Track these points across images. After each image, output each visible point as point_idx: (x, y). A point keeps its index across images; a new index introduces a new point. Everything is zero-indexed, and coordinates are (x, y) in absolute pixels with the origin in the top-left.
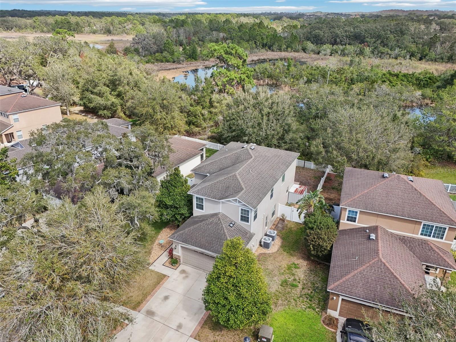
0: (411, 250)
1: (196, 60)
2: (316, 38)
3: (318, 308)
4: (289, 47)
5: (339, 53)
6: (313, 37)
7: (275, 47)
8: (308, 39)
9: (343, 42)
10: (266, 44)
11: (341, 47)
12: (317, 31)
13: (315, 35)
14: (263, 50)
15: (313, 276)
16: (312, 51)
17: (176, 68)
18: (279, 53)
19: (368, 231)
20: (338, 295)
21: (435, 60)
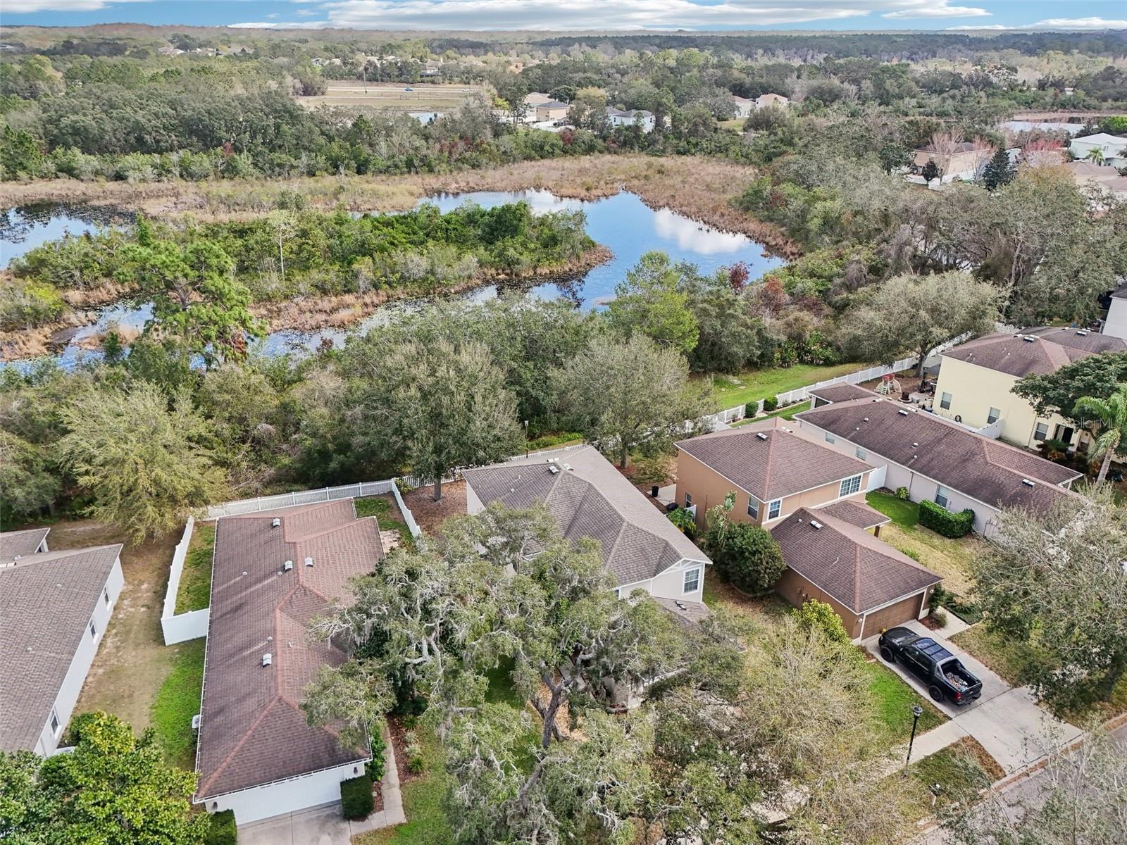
2: (80, 135)
4: (14, 167)
5: (178, 174)
6: (73, 135)
8: (56, 141)
9: (163, 144)
11: (173, 157)
12: (72, 117)
19: (800, 519)
21: (386, 171)
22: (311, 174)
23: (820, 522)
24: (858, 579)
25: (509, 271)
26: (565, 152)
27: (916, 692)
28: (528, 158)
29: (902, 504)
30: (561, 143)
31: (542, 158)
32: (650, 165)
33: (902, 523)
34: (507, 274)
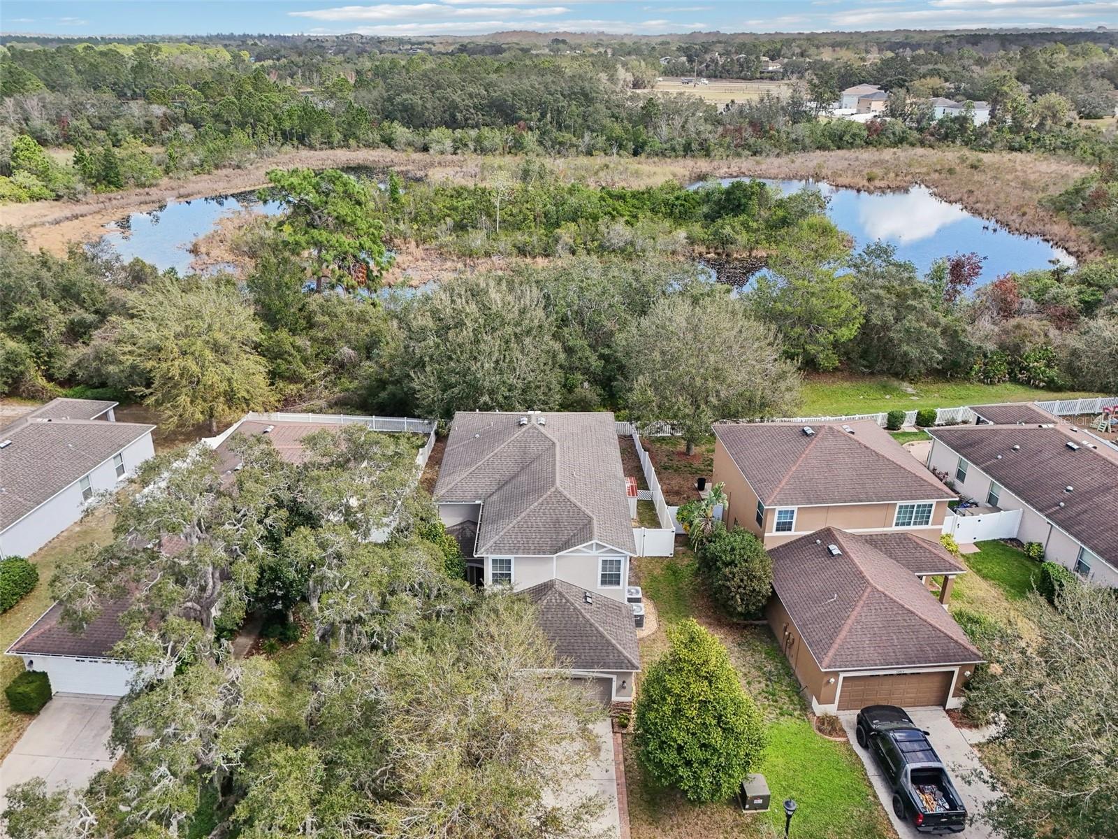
0: (890, 557)
1: (119, 186)
2: (406, 111)
3: (795, 710)
4: (349, 136)
5: (472, 148)
6: (401, 111)
7: (316, 138)
8: (389, 117)
9: (470, 122)
10: (292, 134)
11: (473, 133)
12: (405, 96)
13: (403, 105)
14: (287, 148)
15: (749, 653)
16: (409, 144)
17: (76, 217)
18: (330, 152)
19: (818, 541)
20: (836, 674)
21: (662, 154)
22: (589, 153)
23: (841, 548)
24: (846, 628)
25: (720, 251)
26: (868, 143)
27: (876, 797)
28: (822, 147)
29: (1028, 563)
30: (865, 133)
31: (839, 148)
32: (963, 160)
33: (1012, 587)
34: (718, 254)
